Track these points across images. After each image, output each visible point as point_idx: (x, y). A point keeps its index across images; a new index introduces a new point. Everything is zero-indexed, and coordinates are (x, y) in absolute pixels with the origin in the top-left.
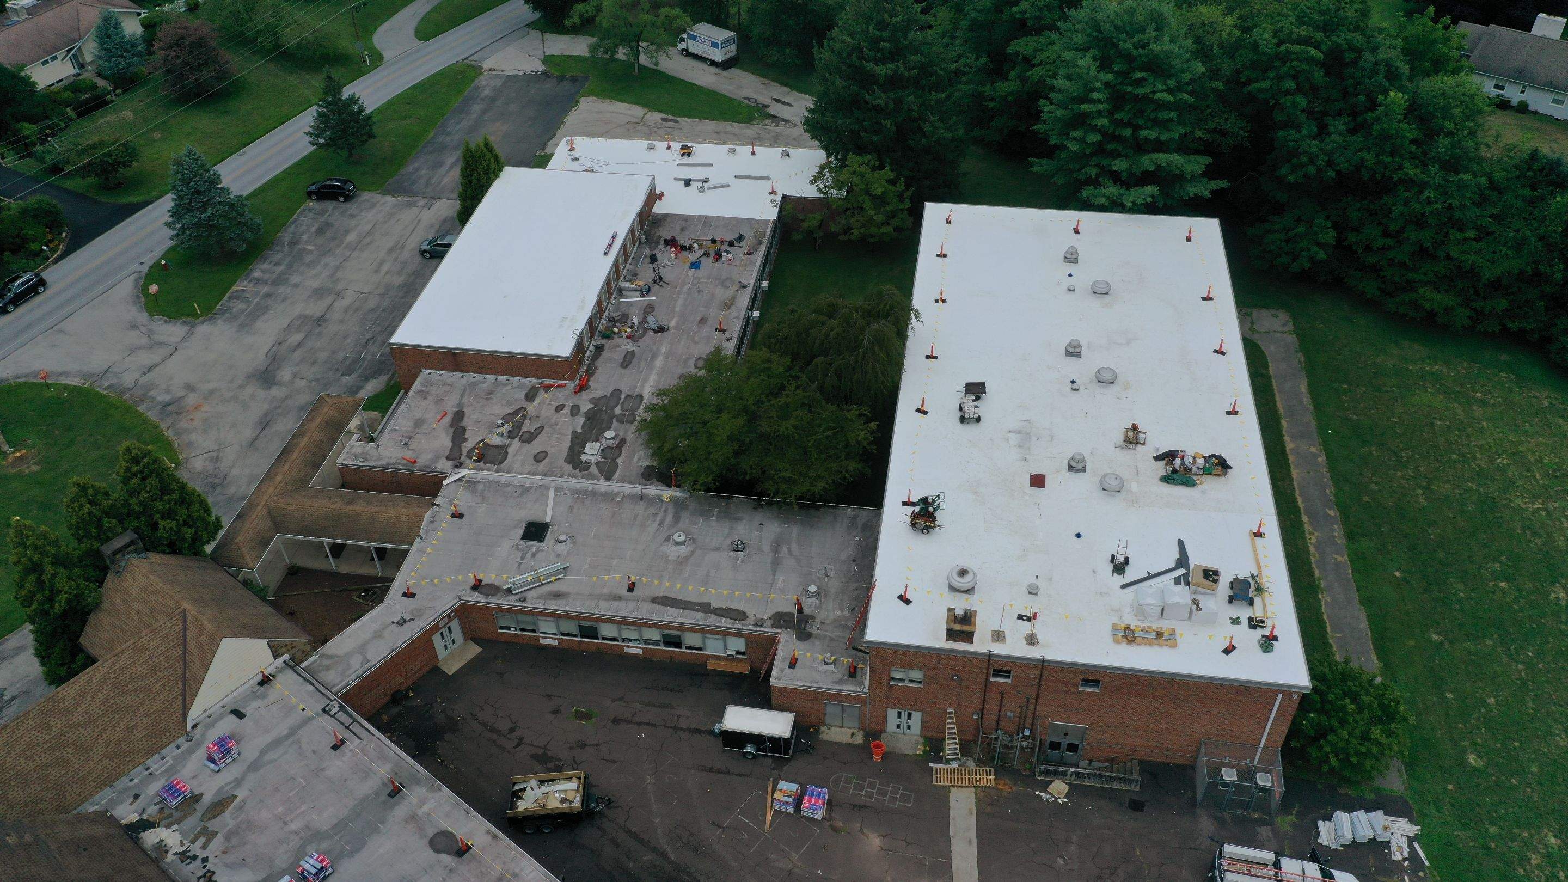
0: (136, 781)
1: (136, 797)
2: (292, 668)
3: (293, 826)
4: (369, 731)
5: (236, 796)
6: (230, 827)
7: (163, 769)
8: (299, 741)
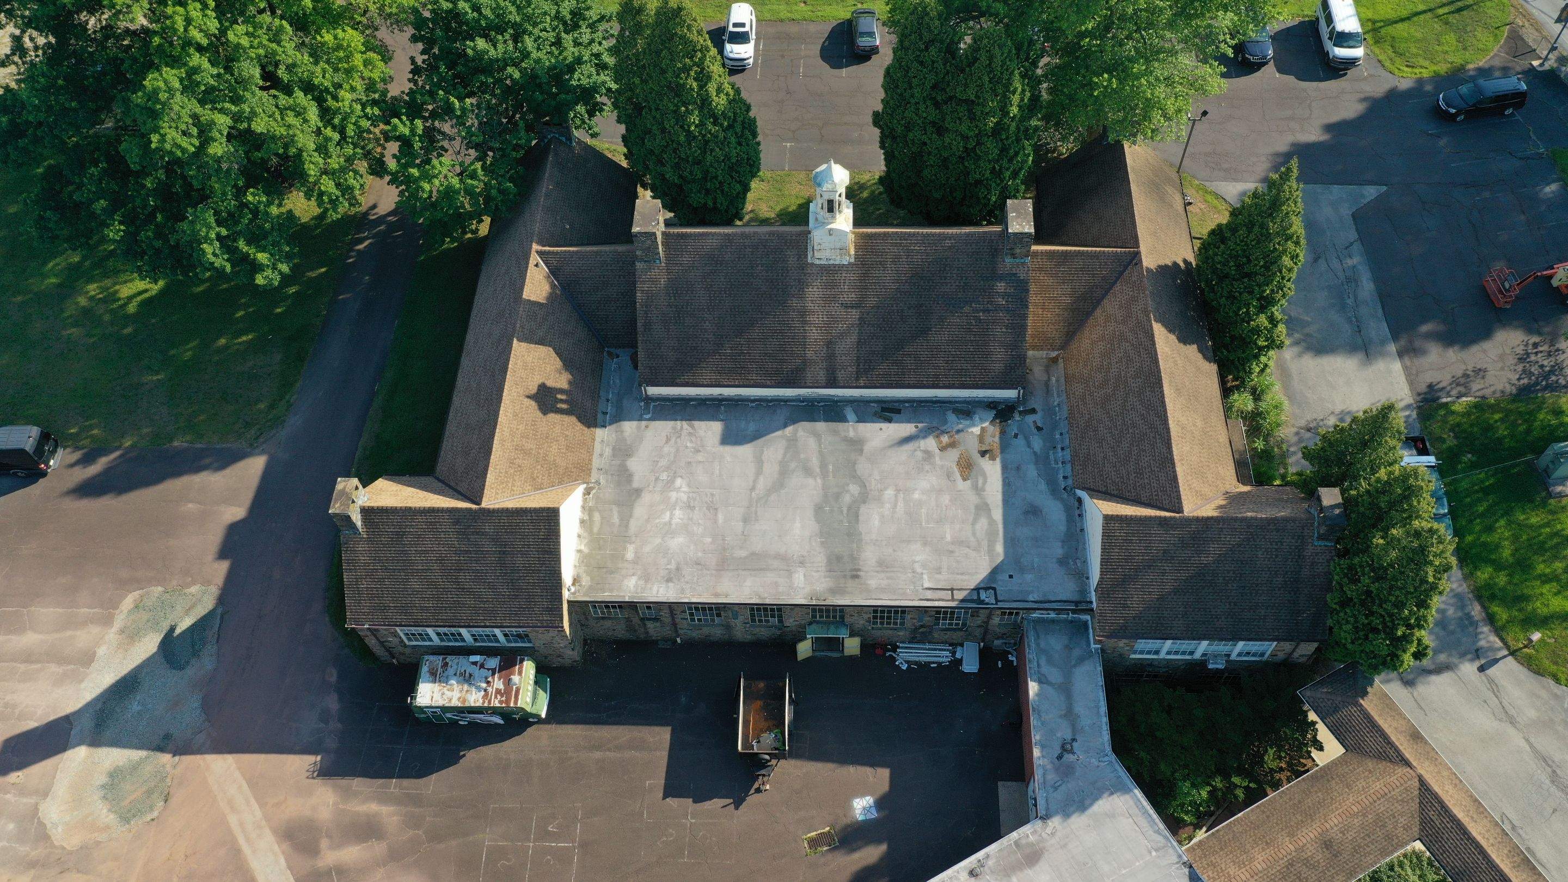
0: (1058, 436)
1: (1039, 429)
2: (1077, 603)
3: (890, 493)
4: (928, 600)
5: (964, 480)
6: (937, 458)
7: (1052, 457)
8: (976, 549)
